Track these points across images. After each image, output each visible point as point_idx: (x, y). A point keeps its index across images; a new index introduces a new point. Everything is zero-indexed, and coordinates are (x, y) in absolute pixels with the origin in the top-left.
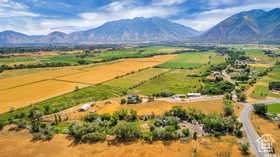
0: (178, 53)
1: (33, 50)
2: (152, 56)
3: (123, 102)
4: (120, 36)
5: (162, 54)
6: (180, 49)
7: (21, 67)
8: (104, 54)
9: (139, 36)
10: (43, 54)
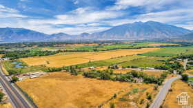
0: (161, 47)
1: (72, 43)
2: (140, 48)
3: (109, 68)
4: (123, 35)
5: (149, 47)
6: (165, 44)
7: (67, 51)
8: (109, 46)
9: (137, 35)
10: (77, 45)
